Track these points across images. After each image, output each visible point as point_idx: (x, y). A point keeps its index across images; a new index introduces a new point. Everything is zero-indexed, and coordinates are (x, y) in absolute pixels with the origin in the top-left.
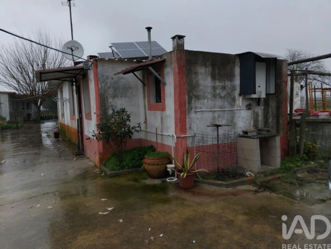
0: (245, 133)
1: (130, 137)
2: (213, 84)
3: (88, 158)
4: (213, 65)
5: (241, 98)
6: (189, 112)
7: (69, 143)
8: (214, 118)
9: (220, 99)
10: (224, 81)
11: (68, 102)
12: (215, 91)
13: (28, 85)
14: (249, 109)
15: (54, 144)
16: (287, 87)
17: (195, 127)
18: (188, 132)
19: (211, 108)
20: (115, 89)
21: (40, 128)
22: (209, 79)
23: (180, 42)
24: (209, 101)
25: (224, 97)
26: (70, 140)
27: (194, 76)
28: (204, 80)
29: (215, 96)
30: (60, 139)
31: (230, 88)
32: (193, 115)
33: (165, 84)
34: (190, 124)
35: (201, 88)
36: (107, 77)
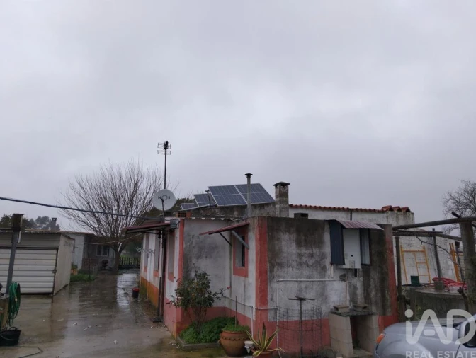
0: (336, 308)
1: (211, 304)
2: (298, 251)
3: (166, 327)
4: (298, 231)
5: (332, 268)
6: (270, 282)
7: (148, 305)
8: (300, 290)
9: (307, 268)
10: (312, 248)
11: (153, 254)
12: (300, 259)
13: (109, 225)
14: (344, 280)
15: (132, 305)
16: (393, 254)
17: (277, 298)
18: (269, 304)
19: (297, 278)
20: (201, 249)
21: (116, 282)
22: (294, 245)
23: (283, 190)
24: (294, 269)
25: (312, 266)
26: (150, 301)
27: (276, 242)
28: (288, 246)
29: (300, 264)
30: (139, 299)
31: (319, 256)
32: (275, 285)
33: (248, 249)
34: (272, 295)
35: (285, 255)
36: (193, 236)
